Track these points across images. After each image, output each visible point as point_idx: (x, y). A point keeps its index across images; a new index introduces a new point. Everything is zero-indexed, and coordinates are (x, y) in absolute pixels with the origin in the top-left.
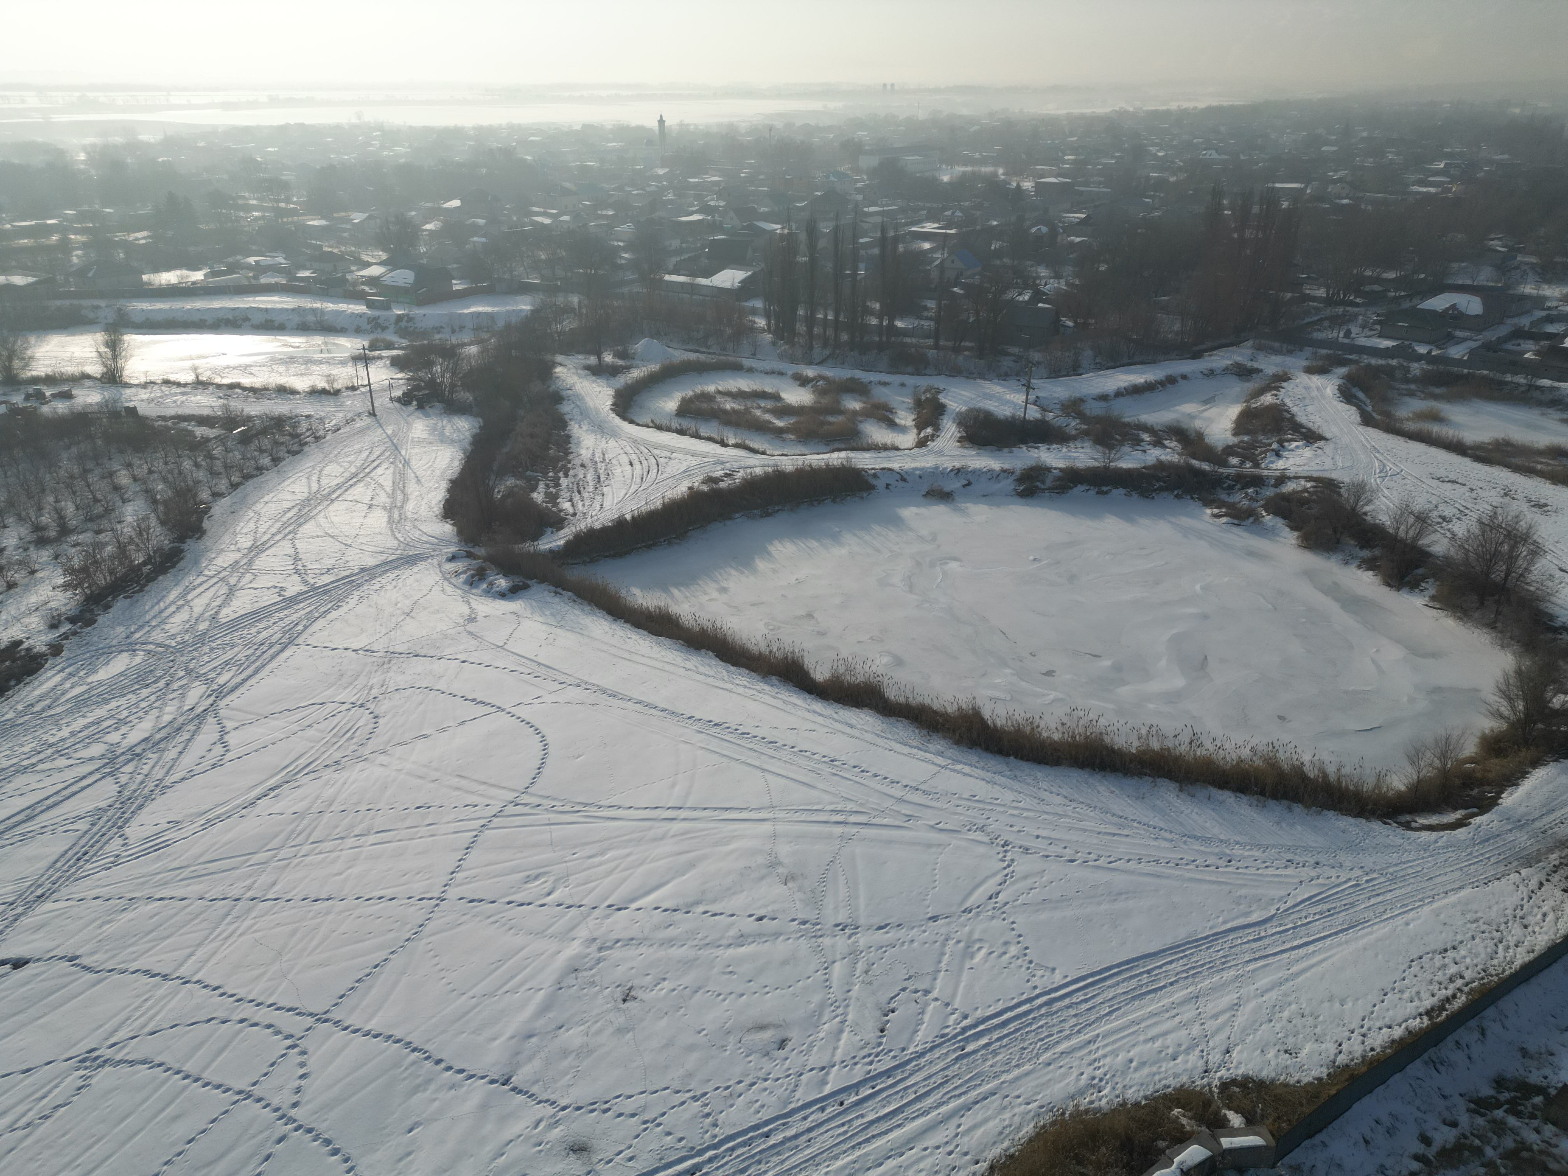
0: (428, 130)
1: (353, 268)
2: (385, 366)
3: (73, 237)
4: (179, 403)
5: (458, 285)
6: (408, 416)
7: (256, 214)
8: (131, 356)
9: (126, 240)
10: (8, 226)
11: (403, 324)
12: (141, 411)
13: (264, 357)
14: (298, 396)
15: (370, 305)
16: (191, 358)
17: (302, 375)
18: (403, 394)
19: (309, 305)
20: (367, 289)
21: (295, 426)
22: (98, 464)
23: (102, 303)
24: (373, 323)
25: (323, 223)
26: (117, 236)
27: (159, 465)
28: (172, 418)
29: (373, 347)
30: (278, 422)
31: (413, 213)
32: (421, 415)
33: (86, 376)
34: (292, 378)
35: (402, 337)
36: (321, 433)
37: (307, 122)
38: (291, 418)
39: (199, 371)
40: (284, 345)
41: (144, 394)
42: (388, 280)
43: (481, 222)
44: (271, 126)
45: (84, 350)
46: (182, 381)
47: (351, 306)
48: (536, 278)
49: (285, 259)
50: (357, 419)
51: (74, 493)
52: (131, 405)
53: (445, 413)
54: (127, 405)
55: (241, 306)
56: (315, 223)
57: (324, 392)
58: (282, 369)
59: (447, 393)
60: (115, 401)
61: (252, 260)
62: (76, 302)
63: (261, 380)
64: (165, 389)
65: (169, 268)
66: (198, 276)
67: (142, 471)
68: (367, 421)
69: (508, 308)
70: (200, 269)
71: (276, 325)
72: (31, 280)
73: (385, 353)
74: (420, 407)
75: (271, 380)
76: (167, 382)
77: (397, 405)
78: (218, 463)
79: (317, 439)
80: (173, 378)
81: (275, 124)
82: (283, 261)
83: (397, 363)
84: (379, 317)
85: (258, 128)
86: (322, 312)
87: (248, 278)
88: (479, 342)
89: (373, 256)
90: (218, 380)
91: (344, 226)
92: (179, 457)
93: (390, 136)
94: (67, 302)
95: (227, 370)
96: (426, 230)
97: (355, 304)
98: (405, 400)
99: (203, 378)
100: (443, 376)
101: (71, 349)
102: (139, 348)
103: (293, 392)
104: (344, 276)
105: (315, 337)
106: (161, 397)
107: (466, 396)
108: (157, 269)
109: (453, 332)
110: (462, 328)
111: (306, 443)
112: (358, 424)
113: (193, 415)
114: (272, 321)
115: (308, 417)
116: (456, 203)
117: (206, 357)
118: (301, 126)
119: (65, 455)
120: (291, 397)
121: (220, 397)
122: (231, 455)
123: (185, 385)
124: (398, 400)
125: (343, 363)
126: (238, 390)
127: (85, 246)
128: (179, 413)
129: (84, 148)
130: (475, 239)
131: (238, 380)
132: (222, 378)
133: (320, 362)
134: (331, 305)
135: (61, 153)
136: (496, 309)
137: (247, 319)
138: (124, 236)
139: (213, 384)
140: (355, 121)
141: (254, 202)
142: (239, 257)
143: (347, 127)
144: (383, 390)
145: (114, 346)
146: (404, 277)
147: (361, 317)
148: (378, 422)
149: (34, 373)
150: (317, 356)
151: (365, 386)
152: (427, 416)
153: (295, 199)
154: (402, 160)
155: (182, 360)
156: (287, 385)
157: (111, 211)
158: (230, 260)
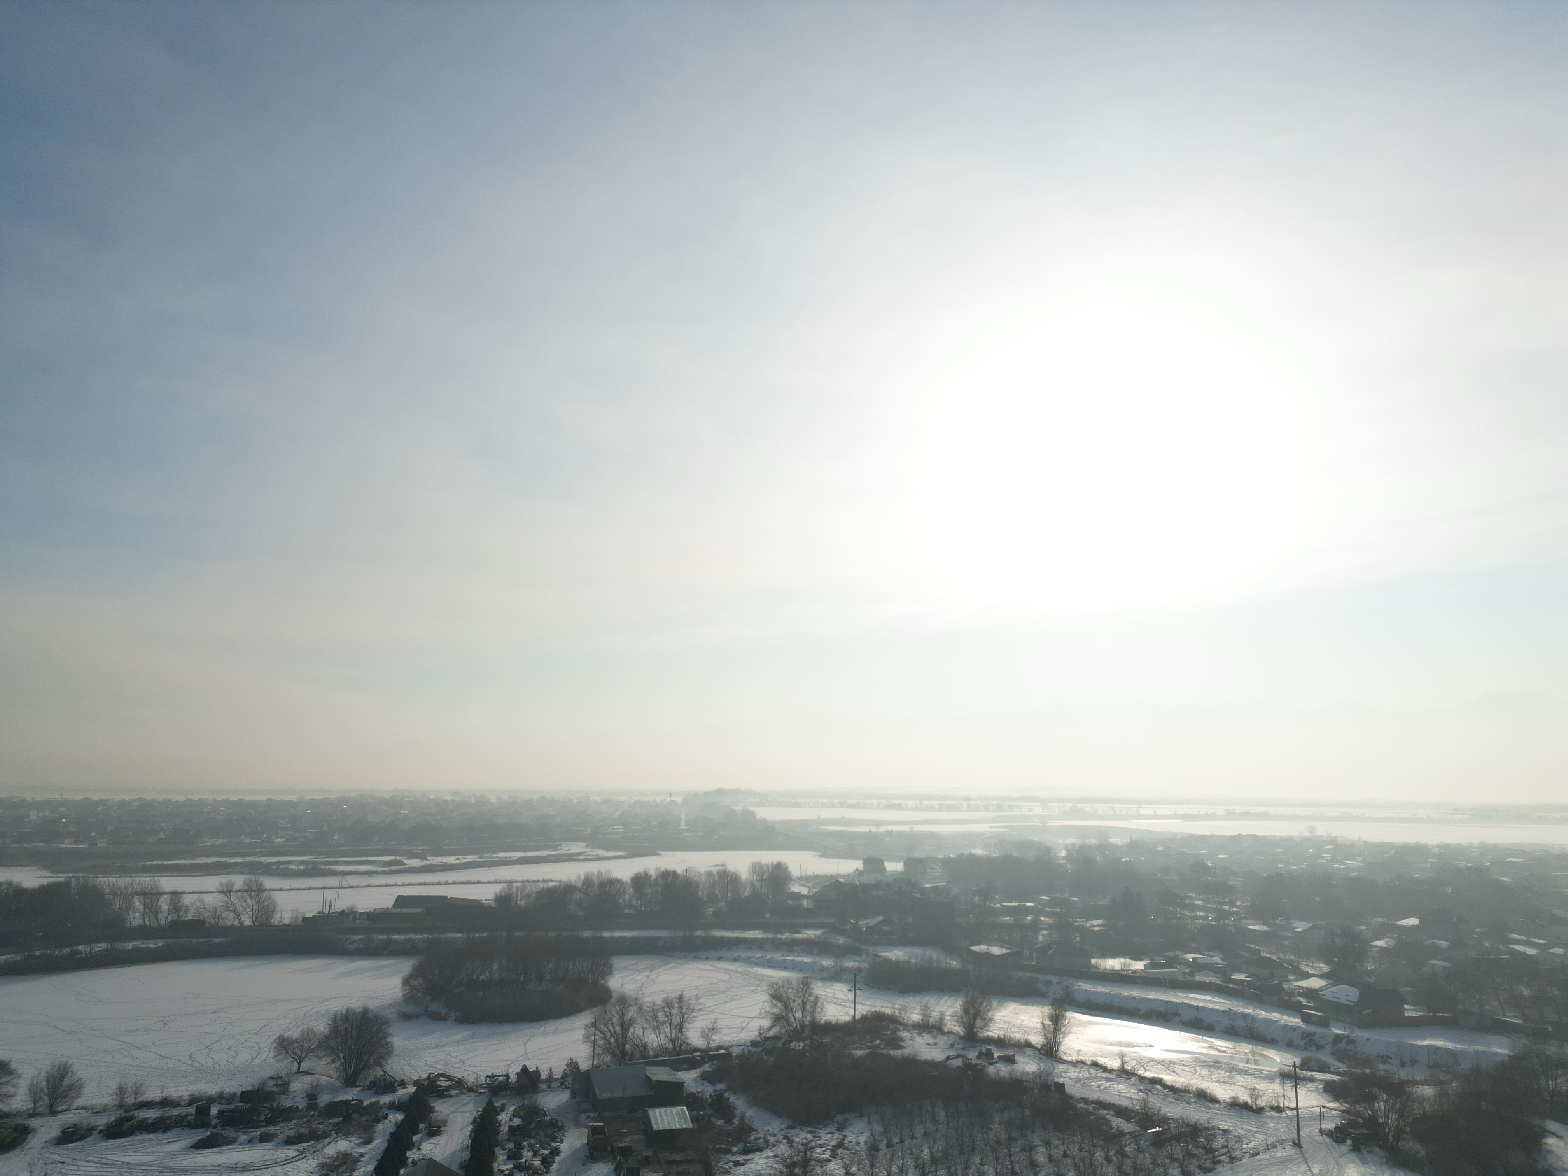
0: (1384, 847)
1: (1291, 977)
2: (1317, 1090)
3: (1043, 919)
4: (1102, 1088)
5: (1410, 1011)
6: (1340, 1156)
7: (1200, 913)
8: (1069, 1033)
9: (1084, 926)
10: (999, 905)
11: (1342, 1046)
12: (1068, 1089)
13: (1188, 1056)
14: (1217, 1106)
15: (1306, 1019)
16: (1120, 1044)
17: (1225, 1083)
18: (1336, 1128)
19: (1241, 1010)
20: (1304, 1001)
21: (1211, 1139)
22: (1022, 1135)
23: (1054, 979)
24: (1307, 1040)
25: (1264, 928)
26: (1077, 922)
27: (1074, 1150)
28: (1093, 1102)
29: (1305, 1066)
30: (1194, 1131)
31: (1362, 928)
32: (1356, 1160)
33: (1029, 1045)
34: (1214, 1084)
35: (1339, 1060)
36: (1237, 1153)
37: (1259, 833)
38: (1207, 1129)
39: (1126, 1059)
40: (1211, 1047)
41: (1073, 1073)
42: (1328, 994)
43: (1444, 944)
44: (1224, 836)
45: (1032, 1020)
46: (1109, 1066)
47: (1285, 1017)
48: (1516, 1017)
49: (1222, 959)
50: (1279, 1147)
51: (997, 1159)
52: (1061, 1080)
53: (1387, 1163)
54: (1057, 1080)
55: (1174, 1000)
56: (1256, 927)
57: (1245, 1106)
58: (1205, 1072)
59: (1391, 1138)
60: (1048, 1074)
61: (1190, 957)
62: (1034, 975)
63: (1182, 1080)
64: (1092, 1071)
65: (1114, 955)
66: (1139, 966)
67: (1058, 1153)
68: (1289, 1151)
69: (1477, 1047)
70: (1142, 960)
71: (1205, 1024)
72: (1005, 951)
73: (1318, 1075)
74: (1356, 1148)
75: (1192, 1082)
76: (1095, 1064)
77: (1328, 1140)
78: (1128, 1161)
79: (1233, 1159)
80: (1102, 1061)
81: (1228, 834)
82: (1220, 961)
83: (1331, 1090)
84: (1314, 1034)
85: (1212, 837)
86: (1253, 1018)
87: (1184, 974)
88: (1436, 1083)
89: (1313, 967)
90: (1141, 1072)
91: (1285, 934)
92: (1094, 1146)
93: (1342, 850)
94: (1028, 974)
95: (1151, 1063)
96: (1376, 946)
97: (1290, 1016)
98: (1338, 1135)
99: (1128, 1067)
100: (1387, 1117)
101: (1022, 1017)
102: (1077, 1026)
103: (1213, 1100)
104: (1280, 985)
105: (1243, 1044)
106: (1087, 1078)
107: (1418, 1149)
108: (1104, 955)
109: (1403, 1064)
110: (1414, 1062)
111: (1220, 1162)
112: (1280, 1153)
113: (1113, 1104)
114: (1201, 1020)
115: (1226, 1131)
116: (1413, 921)
117: (1133, 1046)
118: (1254, 836)
119: (997, 1119)
120: (1211, 1105)
121: (1141, 1091)
122: (1141, 1156)
123: (1111, 1071)
124: (1329, 1134)
125: (1270, 1078)
126: (1158, 1087)
127: (1051, 927)
128: (1101, 1099)
129: (1066, 847)
130: (1435, 962)
131: (1161, 1076)
132: (1146, 1070)
133: (1245, 1072)
134: (1264, 1013)
135: (1048, 849)
136: (1460, 1046)
137: (1177, 1014)
138: (1083, 922)
139: (1136, 1075)
140: (1307, 834)
141: (1200, 903)
142: (1178, 953)
143: (1298, 840)
144: (1312, 1118)
145: (1057, 1020)
146: (1347, 994)
147: (1294, 1030)
148: (1304, 1156)
149: (990, 1034)
150: (1243, 1065)
151: (1292, 1109)
152: (1364, 1162)
153: (1239, 903)
154: (1354, 874)
155: (1112, 1044)
156: (1208, 1091)
157: (1077, 899)
158: (1170, 954)
